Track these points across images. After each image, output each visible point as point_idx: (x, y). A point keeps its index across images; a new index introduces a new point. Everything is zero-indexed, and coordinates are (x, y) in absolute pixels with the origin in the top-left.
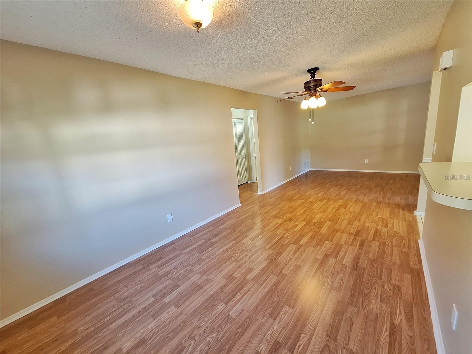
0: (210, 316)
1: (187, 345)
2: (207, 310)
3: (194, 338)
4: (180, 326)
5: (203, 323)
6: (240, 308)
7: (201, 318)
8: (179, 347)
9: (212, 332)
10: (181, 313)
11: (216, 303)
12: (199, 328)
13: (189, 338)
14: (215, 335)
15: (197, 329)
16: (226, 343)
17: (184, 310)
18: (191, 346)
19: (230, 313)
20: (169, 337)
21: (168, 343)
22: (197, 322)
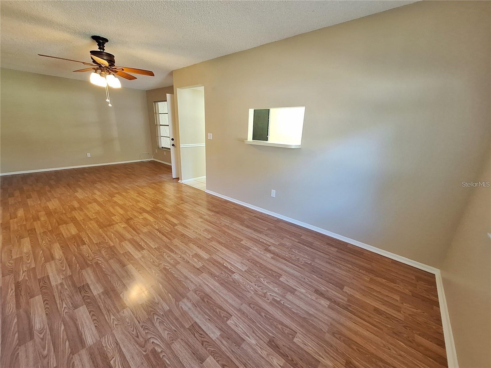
0: (244, 283)
1: (271, 298)
2: (239, 286)
3: (265, 294)
4: (254, 307)
5: (252, 288)
6: (239, 264)
7: (246, 290)
8: (274, 304)
9: (260, 281)
10: (239, 310)
11: (231, 280)
12: (256, 291)
13: (265, 297)
14: (262, 279)
15: (257, 293)
16: (267, 272)
17: (235, 308)
18: (272, 294)
19: (244, 270)
20: (265, 315)
21: (271, 314)
22: (251, 293)
